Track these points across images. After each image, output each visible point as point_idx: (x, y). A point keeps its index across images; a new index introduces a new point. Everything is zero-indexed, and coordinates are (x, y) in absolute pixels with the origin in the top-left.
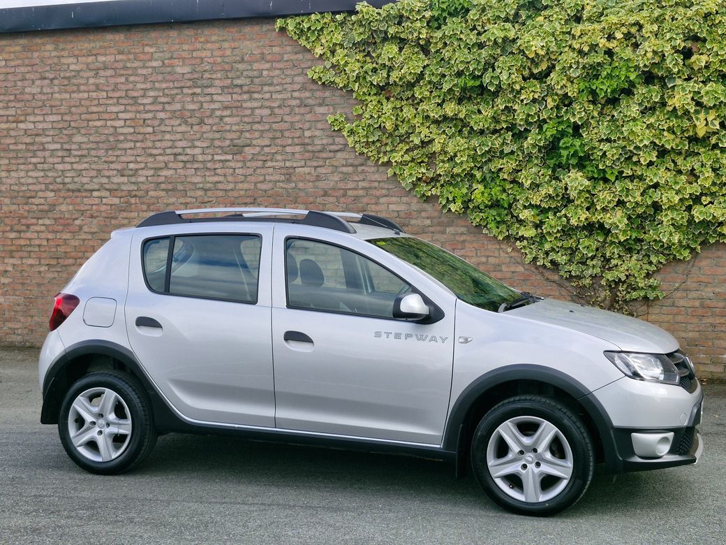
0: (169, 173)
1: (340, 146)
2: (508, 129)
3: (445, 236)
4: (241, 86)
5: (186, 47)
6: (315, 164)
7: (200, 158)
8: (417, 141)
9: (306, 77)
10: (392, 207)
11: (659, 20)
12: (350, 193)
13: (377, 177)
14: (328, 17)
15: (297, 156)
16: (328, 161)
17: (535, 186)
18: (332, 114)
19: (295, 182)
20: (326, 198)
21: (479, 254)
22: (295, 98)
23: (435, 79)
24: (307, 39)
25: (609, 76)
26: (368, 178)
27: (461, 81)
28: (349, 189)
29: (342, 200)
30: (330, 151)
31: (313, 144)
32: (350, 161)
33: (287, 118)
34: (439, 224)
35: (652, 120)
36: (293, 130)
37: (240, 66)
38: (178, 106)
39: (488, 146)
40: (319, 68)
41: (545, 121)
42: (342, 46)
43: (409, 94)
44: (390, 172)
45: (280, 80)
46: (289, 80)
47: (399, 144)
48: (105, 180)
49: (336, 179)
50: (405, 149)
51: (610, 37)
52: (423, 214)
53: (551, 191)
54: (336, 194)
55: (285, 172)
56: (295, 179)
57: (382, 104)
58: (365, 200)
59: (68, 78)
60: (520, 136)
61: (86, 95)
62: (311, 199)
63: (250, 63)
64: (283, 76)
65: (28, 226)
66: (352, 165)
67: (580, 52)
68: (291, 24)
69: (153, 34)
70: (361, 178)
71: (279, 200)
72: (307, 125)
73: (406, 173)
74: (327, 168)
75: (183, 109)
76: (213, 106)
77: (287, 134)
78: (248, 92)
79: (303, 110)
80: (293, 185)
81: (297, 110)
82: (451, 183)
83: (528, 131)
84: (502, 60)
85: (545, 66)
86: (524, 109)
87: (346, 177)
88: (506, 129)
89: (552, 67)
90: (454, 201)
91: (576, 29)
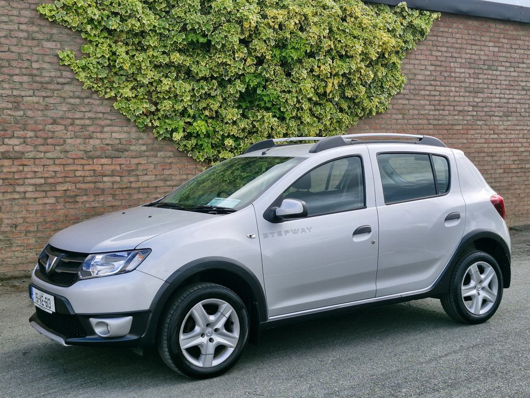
1: (68, 80)
3: (157, 159)
6: (44, 94)
9: (33, 12)
10: (115, 135)
12: (77, 122)
13: (101, 109)
15: (25, 86)
16: (56, 92)
17: (234, 123)
18: (59, 49)
19: (24, 110)
20: (55, 126)
21: (181, 173)
22: (22, 31)
26: (94, 110)
28: (77, 119)
29: (70, 128)
30: (58, 83)
31: (41, 76)
32: (77, 94)
33: (13, 49)
34: (152, 150)
36: (20, 61)
39: (204, 89)
40: (50, 6)
43: (136, 41)
45: (6, 11)
46: (15, 12)
47: (124, 81)
49: (65, 109)
50: (130, 86)
52: (140, 142)
54: (64, 123)
55: (13, 100)
56: (23, 107)
57: (110, 46)
58: (91, 129)
62: (40, 127)
64: (9, 8)
70: (88, 109)
71: (7, 127)
72: (35, 58)
73: (132, 107)
74: (55, 99)
77: (14, 64)
79: (30, 43)
80: (21, 113)
81: (24, 42)
82: (166, 117)
83: (230, 81)
84: (225, 26)
85: (247, 34)
86: (237, 64)
87: (73, 108)
88: (212, 78)
89: (250, 36)
90: (175, 130)
91: (271, 12)
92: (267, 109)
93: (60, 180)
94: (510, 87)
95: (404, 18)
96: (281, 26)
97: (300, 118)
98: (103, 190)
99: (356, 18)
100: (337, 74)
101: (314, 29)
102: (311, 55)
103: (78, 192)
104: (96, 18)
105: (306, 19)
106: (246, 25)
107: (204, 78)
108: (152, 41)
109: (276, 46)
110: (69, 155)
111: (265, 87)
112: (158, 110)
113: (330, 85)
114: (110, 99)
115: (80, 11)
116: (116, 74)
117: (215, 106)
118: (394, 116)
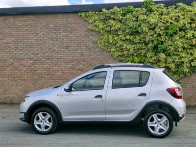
0: (48, 54)
1: (96, 47)
2: (144, 42)
4: (68, 31)
5: (52, 20)
6: (90, 51)
7: (57, 50)
8: (118, 45)
9: (87, 28)
11: (184, 15)
12: (99, 59)
13: (107, 55)
14: (94, 12)
15: (84, 49)
16: (93, 51)
17: (151, 57)
18: (94, 38)
20: (93, 61)
22: (84, 34)
23: (124, 29)
24: (88, 18)
25: (171, 29)
26: (104, 55)
27: (132, 30)
29: (97, 61)
30: (94, 48)
31: (89, 46)
33: (81, 39)
35: (182, 40)
36: (83, 42)
37: (69, 25)
38: (50, 36)
39: (138, 47)
40: (91, 26)
41: (153, 41)
42: (97, 20)
43: (116, 33)
44: (111, 54)
46: (82, 29)
47: (113, 46)
48: (28, 56)
49: (95, 55)
50: (115, 47)
51: (172, 19)
53: (155, 58)
54: (95, 60)
55: (81, 54)
56: (84, 55)
57: (109, 36)
59: (17, 28)
60: (147, 44)
61: (22, 33)
62: (88, 61)
63: (71, 24)
64: (80, 28)
65: (5, 69)
66: (100, 52)
67: (163, 23)
68: (83, 14)
69: (43, 16)
70: (102, 55)
71: (79, 61)
72: (87, 41)
73: (115, 54)
74: (93, 53)
75: (52, 37)
76: (60, 36)
77: (81, 43)
78: (71, 32)
79: (86, 37)
80: (83, 57)
81: (84, 37)
82: (127, 56)
85: (154, 26)
86: (149, 37)
91: (163, 17)
96: (167, 21)
105: (179, 17)
106: (151, 23)
107: (139, 43)
109: (165, 29)
111: (162, 44)
112: (124, 54)
113: (194, 41)
114: (109, 52)
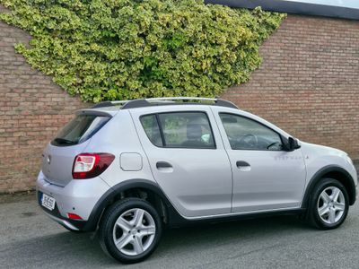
2: (124, 60)
10: (54, 99)
12: (28, 91)
13: (44, 82)
17: (137, 90)
20: (12, 94)
25: (177, 39)
28: (27, 89)
32: (27, 72)
40: (8, 14)
41: (142, 58)
42: (26, 3)
52: (72, 104)
58: (37, 95)
62: (2, 94)
66: (29, 74)
67: (162, 26)
82: (90, 87)
83: (133, 62)
84: (128, 25)
85: (144, 30)
86: (137, 51)
87: (25, 81)
88: (121, 60)
89: (147, 31)
90: (95, 96)
91: (161, 15)
92: (160, 81)
93: (16, 130)
94: (340, 64)
95: (260, 17)
96: (168, 24)
97: (183, 87)
98: (46, 136)
99: (223, 18)
100: (209, 57)
101: (192, 26)
102: (190, 44)
103: (28, 138)
104: (39, 21)
105: (186, 19)
106: (143, 24)
107: (115, 60)
108: (78, 36)
109: (165, 38)
110: (22, 113)
111: (158, 66)
112: (84, 82)
113: (204, 64)
114: (50, 75)
115: (29, 17)
116: (54, 58)
117: (123, 79)
118: (254, 85)
